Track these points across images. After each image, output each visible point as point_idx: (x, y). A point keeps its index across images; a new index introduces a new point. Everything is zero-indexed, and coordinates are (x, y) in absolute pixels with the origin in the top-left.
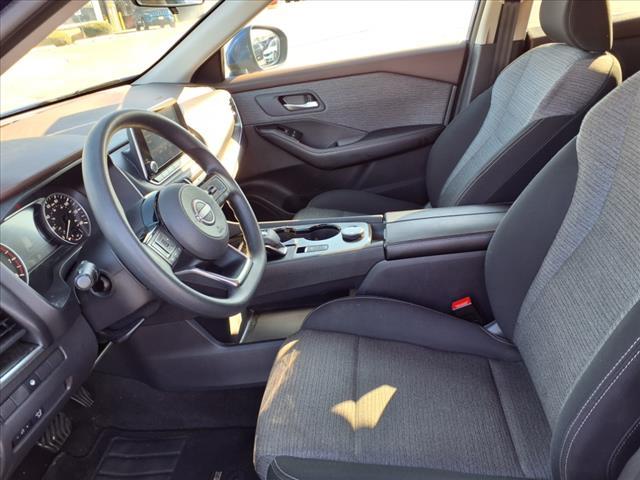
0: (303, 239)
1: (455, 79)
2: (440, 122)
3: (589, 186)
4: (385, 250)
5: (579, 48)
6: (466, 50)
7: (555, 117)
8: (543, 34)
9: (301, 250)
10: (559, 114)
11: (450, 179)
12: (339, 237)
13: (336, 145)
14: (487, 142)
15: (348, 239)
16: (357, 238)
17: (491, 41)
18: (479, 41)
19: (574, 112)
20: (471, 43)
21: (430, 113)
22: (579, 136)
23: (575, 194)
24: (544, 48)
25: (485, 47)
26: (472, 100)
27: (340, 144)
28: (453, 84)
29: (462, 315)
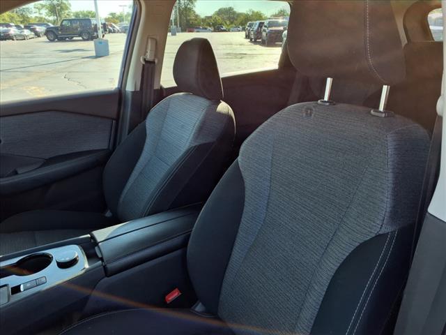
0: (14, 276)
1: (115, 116)
2: (106, 148)
3: (255, 193)
4: (105, 267)
5: (206, 98)
6: (119, 95)
7: (205, 144)
8: (175, 85)
9: (16, 290)
10: (207, 142)
11: (125, 191)
12: (53, 264)
13: (16, 173)
14: (149, 161)
15: (62, 265)
16: (73, 263)
17: (138, 89)
18: (130, 88)
19: (215, 140)
20: (123, 91)
21: (99, 142)
22: (239, 158)
23: (246, 199)
24: (179, 96)
25: (134, 93)
26: (129, 132)
27: (19, 172)
28: (113, 119)
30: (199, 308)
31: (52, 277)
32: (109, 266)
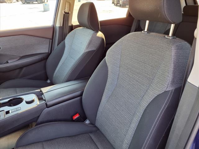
1: (51, 37)
2: (47, 52)
3: (113, 73)
4: (46, 104)
5: (92, 30)
6: (53, 28)
8: (78, 24)
9: (8, 112)
10: (92, 50)
11: (56, 71)
12: (24, 102)
13: (8, 63)
14: (66, 58)
15: (28, 103)
16: (32, 101)
17: (62, 25)
18: (58, 25)
19: (96, 49)
20: (55, 26)
21: (44, 49)
22: (106, 57)
23: (108, 75)
24: (80, 29)
25: (60, 27)
26: (58, 45)
27: (9, 62)
28: (51, 39)
29: (78, 120)
30: (87, 122)
31: (23, 107)
32: (48, 103)
